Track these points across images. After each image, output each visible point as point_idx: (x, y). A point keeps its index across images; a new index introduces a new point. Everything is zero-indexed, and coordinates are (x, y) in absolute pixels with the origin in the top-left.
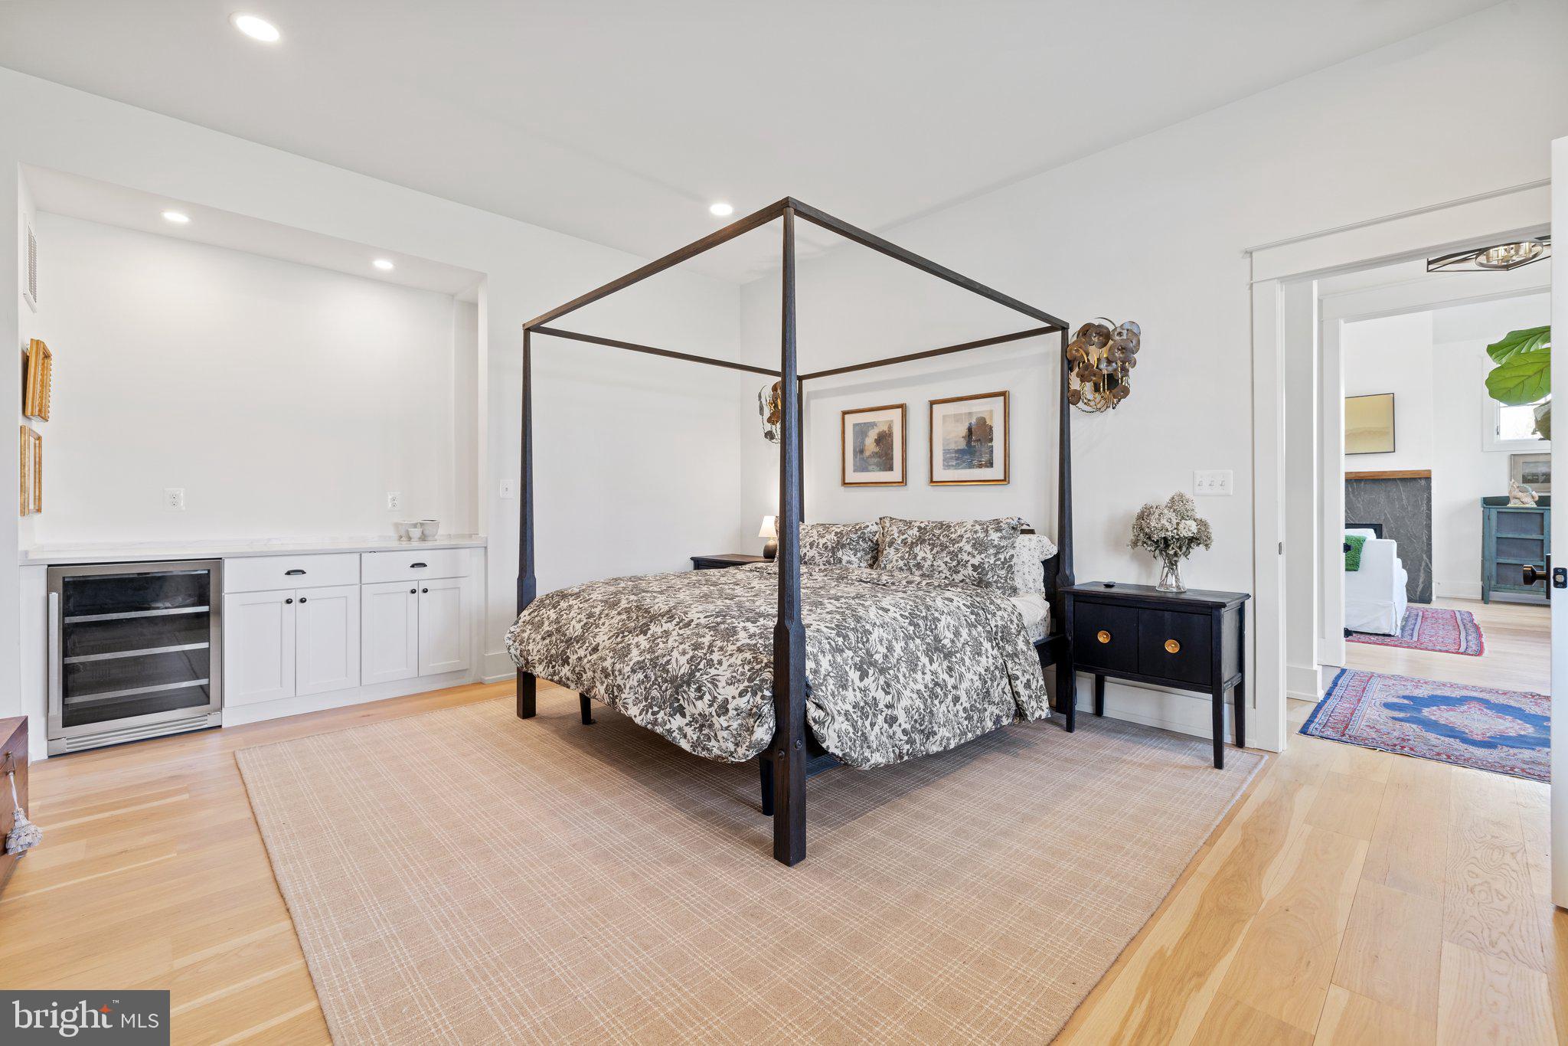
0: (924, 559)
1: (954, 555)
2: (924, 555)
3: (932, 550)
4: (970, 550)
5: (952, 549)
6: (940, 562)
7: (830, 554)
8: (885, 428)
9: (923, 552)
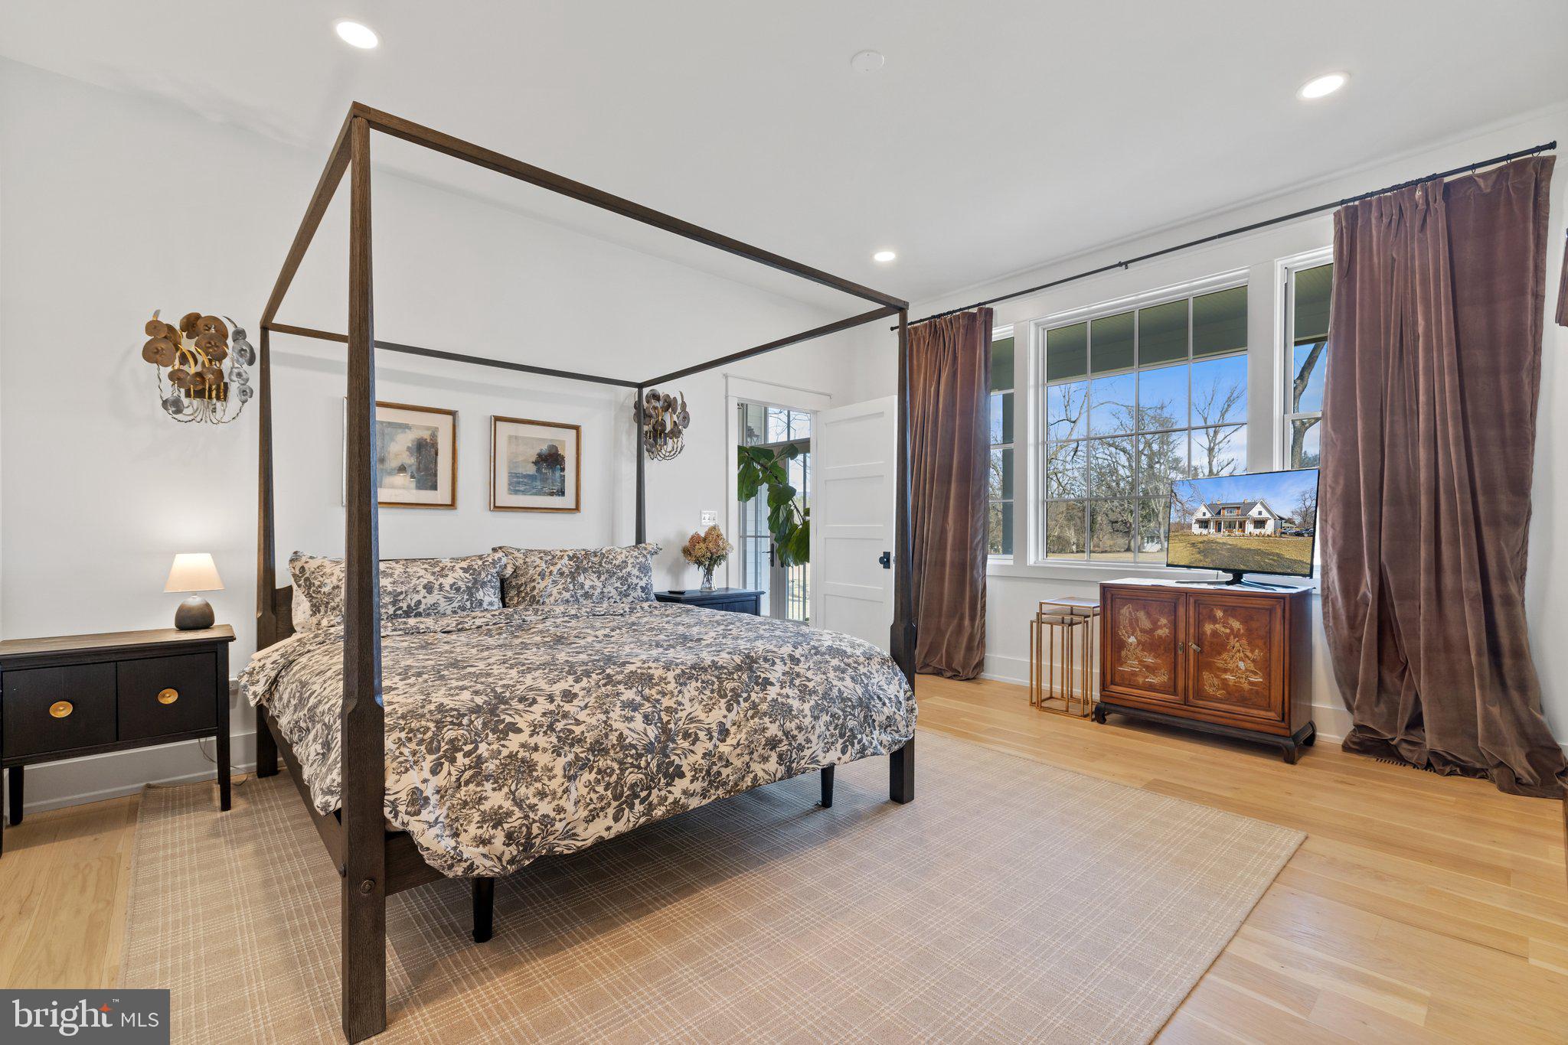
0: (593, 587)
1: (624, 580)
2: (591, 583)
3: (599, 578)
4: (637, 573)
5: (620, 574)
6: (610, 588)
7: (466, 597)
8: (426, 435)
9: (588, 581)
